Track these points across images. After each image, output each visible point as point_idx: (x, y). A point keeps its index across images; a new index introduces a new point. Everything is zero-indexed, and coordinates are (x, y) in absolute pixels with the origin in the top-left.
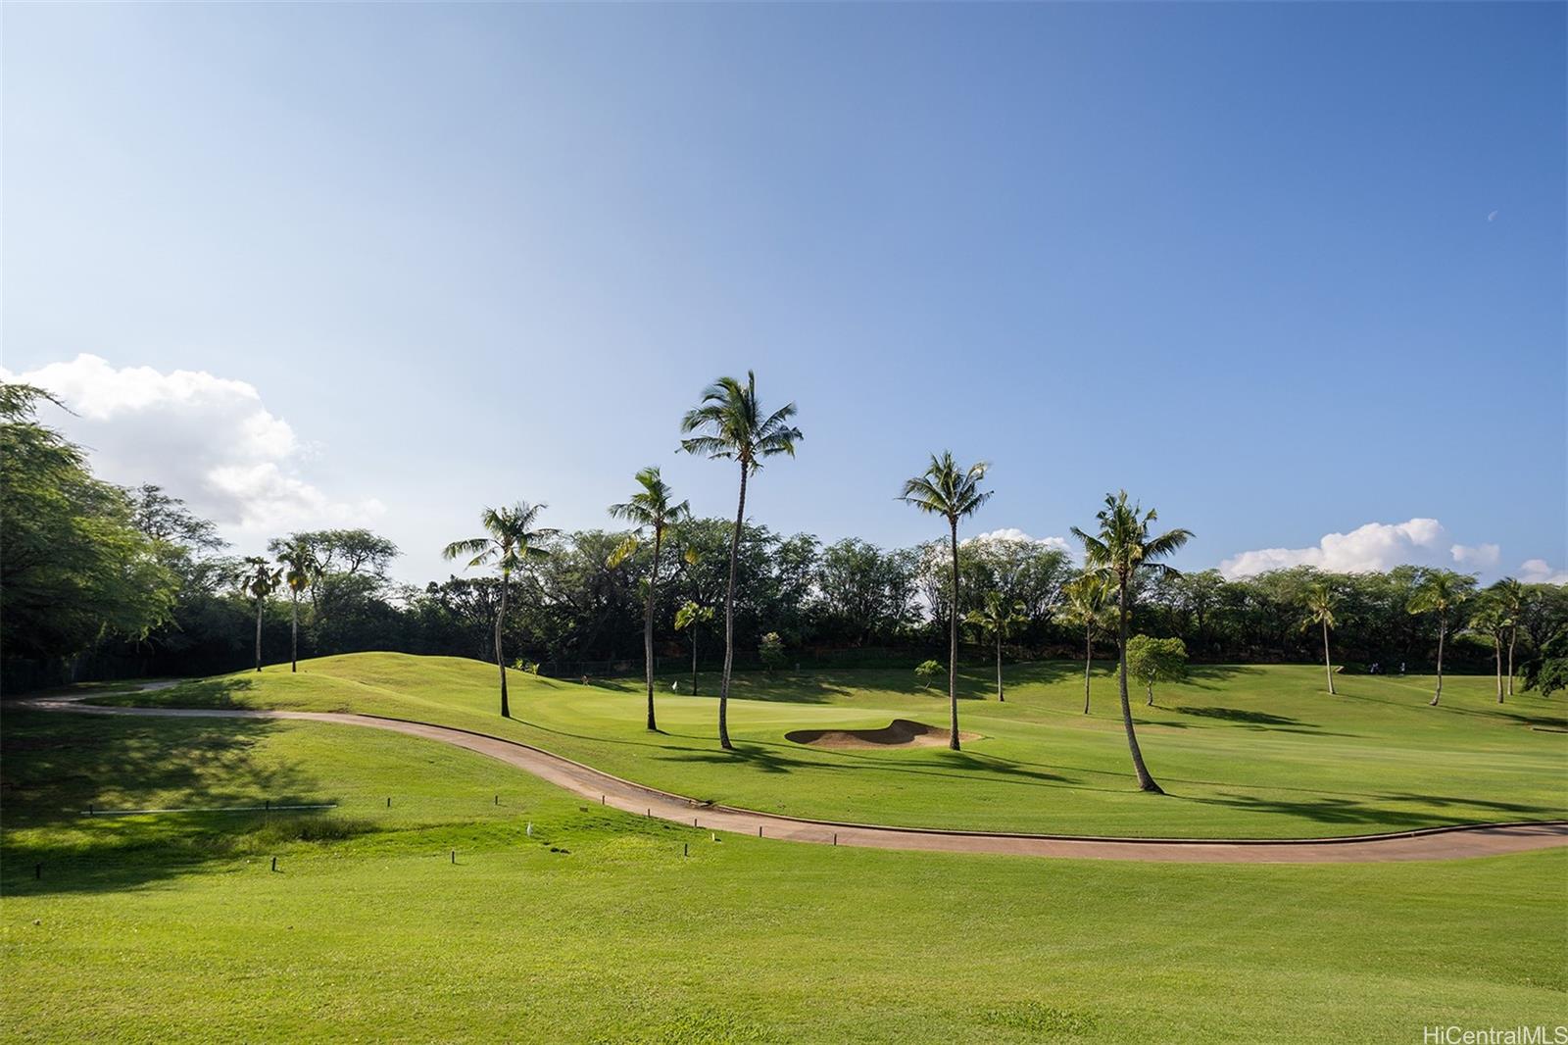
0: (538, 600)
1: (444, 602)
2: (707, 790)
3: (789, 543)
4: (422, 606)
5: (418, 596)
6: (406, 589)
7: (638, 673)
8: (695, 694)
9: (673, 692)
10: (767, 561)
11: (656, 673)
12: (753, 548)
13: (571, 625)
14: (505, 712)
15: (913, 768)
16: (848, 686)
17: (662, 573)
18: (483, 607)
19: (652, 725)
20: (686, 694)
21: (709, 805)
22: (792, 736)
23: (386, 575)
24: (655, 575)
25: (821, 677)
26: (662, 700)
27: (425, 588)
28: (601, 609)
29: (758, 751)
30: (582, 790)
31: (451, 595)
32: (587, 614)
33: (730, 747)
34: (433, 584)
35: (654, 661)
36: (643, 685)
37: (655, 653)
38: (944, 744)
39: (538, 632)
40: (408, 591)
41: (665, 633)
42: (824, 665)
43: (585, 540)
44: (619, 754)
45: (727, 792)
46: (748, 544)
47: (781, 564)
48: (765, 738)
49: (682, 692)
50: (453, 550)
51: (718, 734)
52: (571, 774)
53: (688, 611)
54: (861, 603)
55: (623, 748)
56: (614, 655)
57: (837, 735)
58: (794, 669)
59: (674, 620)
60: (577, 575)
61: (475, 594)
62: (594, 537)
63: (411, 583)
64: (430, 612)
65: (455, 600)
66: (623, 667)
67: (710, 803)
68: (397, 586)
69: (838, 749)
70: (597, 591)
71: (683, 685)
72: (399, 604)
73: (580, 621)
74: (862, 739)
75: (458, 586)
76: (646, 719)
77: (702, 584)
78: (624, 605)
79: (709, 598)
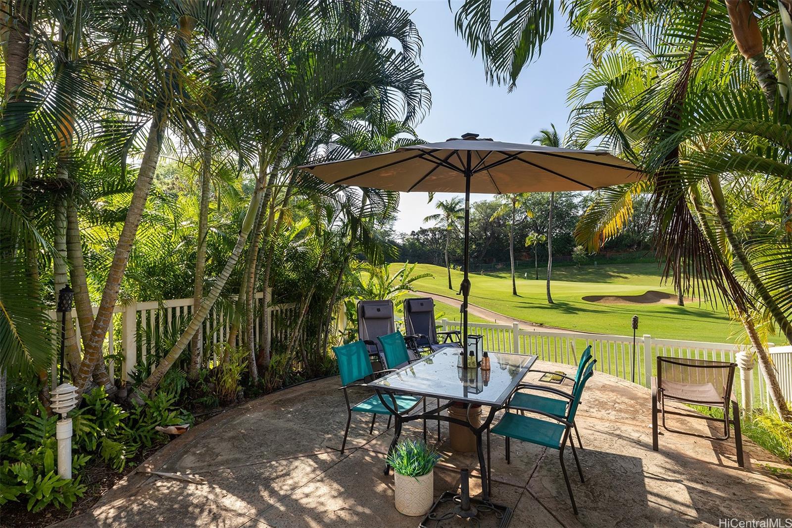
0: (457, 236)
1: (418, 239)
2: (540, 320)
3: (587, 196)
4: (409, 241)
5: (407, 237)
6: (402, 234)
7: (507, 269)
8: (537, 279)
9: (525, 278)
10: (575, 207)
11: (516, 269)
12: (567, 201)
13: (474, 247)
14: (451, 288)
15: (652, 314)
16: (625, 273)
17: (517, 218)
18: (434, 241)
19: (515, 293)
20: (532, 279)
21: (541, 325)
22: (585, 298)
23: (394, 229)
24: (514, 219)
25: (608, 269)
26: (519, 282)
27: (410, 233)
28: (488, 238)
29: (566, 304)
30: (486, 318)
31: (420, 236)
32: (481, 241)
33: (552, 303)
34: (413, 232)
35: (515, 263)
36: (509, 275)
37: (515, 259)
38: (674, 303)
39: (459, 251)
40: (403, 235)
41: (520, 248)
42: (612, 262)
43: (478, 206)
44: (501, 305)
45: (549, 320)
46: (564, 199)
47: (583, 208)
48: (571, 299)
49: (529, 278)
50: (427, 219)
51: (546, 297)
52: (481, 312)
53: (532, 237)
54: (635, 226)
55: (502, 302)
56: (494, 260)
57: (611, 298)
58: (593, 264)
59: (525, 241)
60: (476, 223)
61: (431, 235)
62: (482, 204)
63: (404, 232)
64: (412, 245)
65: (422, 238)
66: (500, 266)
67: (541, 324)
68: (398, 233)
69: (610, 305)
70: (485, 230)
71: (530, 275)
72: (399, 241)
73: (478, 245)
74: (626, 300)
75: (423, 232)
76: (512, 291)
77: (539, 222)
78: (499, 236)
79: (543, 229)
